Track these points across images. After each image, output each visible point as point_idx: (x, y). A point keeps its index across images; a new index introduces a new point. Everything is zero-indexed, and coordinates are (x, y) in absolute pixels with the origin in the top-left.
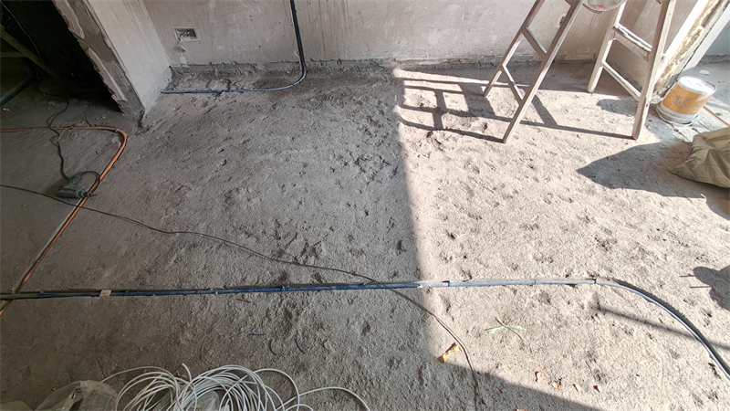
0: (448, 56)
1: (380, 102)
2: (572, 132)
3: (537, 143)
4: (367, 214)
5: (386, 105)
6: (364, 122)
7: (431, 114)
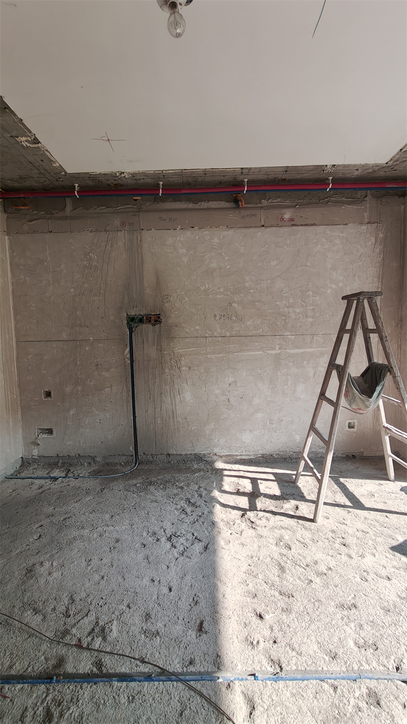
0: (261, 452)
1: (200, 487)
2: (380, 513)
3: (348, 522)
4: (170, 590)
5: (206, 489)
6: (183, 503)
7: (246, 498)
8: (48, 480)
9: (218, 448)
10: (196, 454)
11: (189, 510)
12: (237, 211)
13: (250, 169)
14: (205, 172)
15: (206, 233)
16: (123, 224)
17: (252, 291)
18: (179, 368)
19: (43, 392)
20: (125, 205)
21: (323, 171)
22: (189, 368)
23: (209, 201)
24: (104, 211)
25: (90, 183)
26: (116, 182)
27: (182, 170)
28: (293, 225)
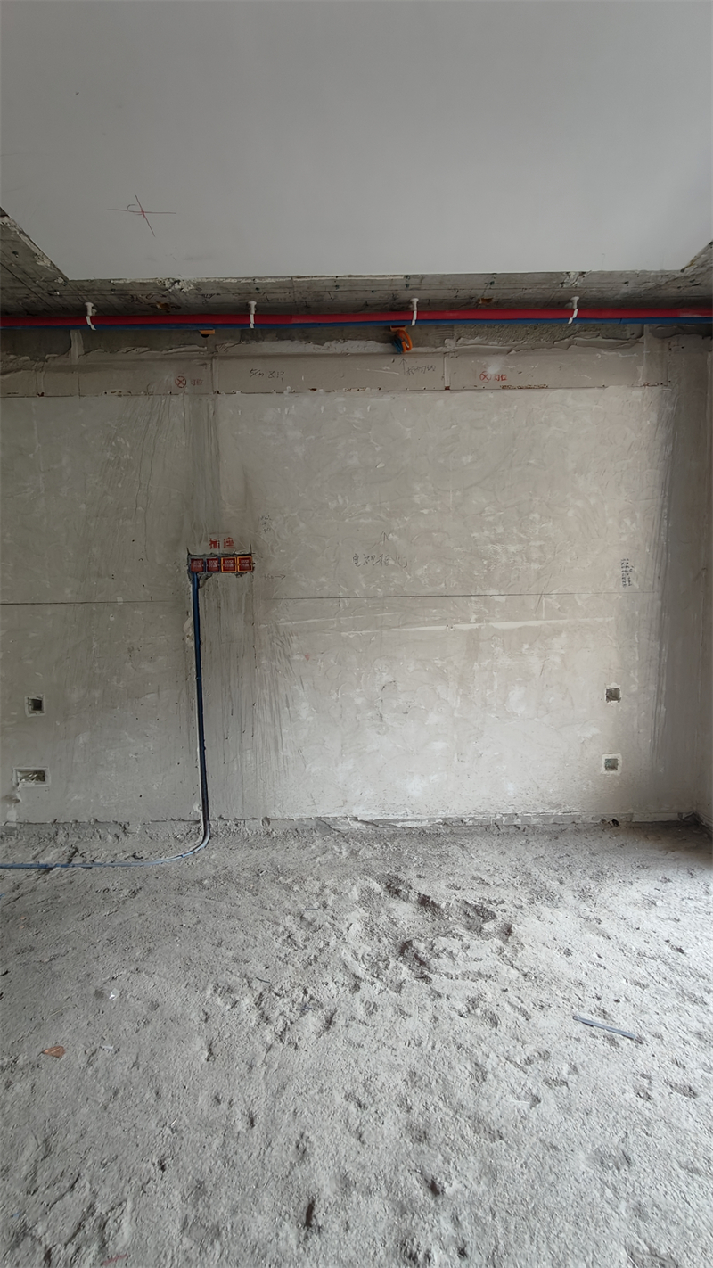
0: (441, 814)
1: (324, 887)
4: (252, 1124)
5: (334, 892)
6: (289, 921)
8: (33, 871)
9: (361, 808)
10: (319, 818)
11: (299, 936)
12: (398, 359)
13: (422, 278)
14: (337, 283)
15: (340, 399)
16: (181, 382)
17: (425, 511)
18: (288, 657)
19: (26, 701)
20: (185, 345)
21: (562, 283)
22: (307, 657)
23: (344, 340)
24: (144, 356)
25: (115, 300)
26: (165, 301)
27: (292, 277)
28: (504, 387)
